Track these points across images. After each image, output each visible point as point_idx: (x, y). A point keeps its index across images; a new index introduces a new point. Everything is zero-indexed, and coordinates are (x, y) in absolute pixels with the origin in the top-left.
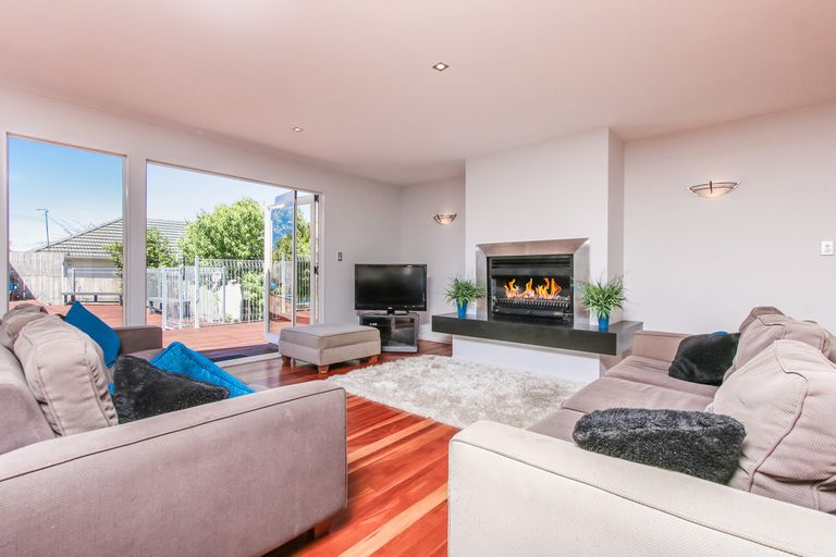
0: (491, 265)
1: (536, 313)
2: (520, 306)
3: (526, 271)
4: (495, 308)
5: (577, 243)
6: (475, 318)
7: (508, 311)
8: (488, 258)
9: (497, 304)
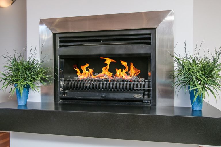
0: (58, 44)
1: (112, 96)
2: (93, 89)
3: (100, 49)
4: (64, 93)
5: (159, 16)
6: (39, 108)
7: (78, 95)
8: (54, 35)
9: (65, 88)
